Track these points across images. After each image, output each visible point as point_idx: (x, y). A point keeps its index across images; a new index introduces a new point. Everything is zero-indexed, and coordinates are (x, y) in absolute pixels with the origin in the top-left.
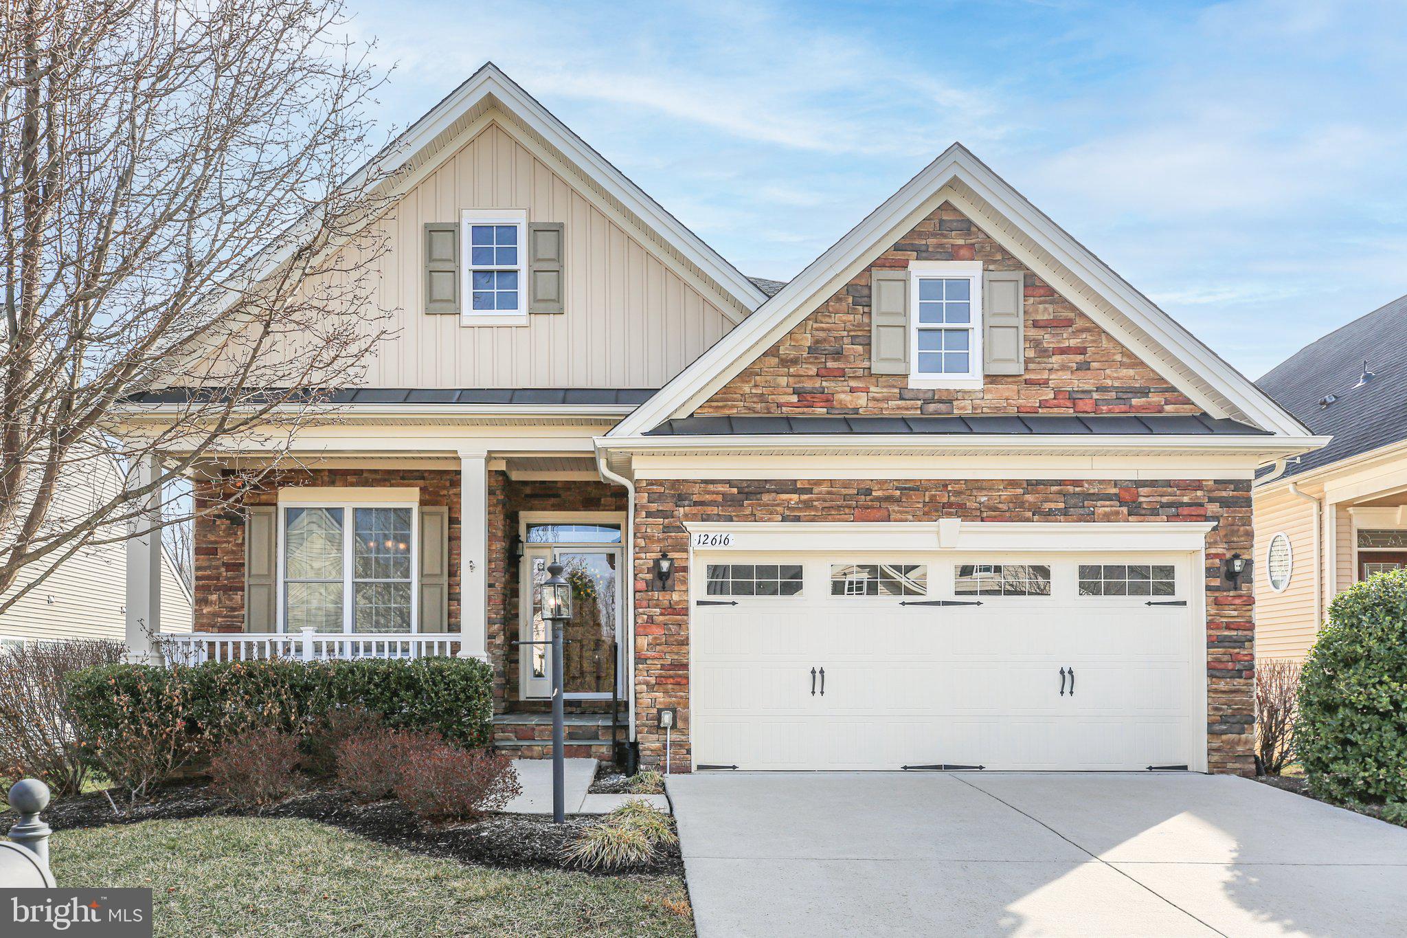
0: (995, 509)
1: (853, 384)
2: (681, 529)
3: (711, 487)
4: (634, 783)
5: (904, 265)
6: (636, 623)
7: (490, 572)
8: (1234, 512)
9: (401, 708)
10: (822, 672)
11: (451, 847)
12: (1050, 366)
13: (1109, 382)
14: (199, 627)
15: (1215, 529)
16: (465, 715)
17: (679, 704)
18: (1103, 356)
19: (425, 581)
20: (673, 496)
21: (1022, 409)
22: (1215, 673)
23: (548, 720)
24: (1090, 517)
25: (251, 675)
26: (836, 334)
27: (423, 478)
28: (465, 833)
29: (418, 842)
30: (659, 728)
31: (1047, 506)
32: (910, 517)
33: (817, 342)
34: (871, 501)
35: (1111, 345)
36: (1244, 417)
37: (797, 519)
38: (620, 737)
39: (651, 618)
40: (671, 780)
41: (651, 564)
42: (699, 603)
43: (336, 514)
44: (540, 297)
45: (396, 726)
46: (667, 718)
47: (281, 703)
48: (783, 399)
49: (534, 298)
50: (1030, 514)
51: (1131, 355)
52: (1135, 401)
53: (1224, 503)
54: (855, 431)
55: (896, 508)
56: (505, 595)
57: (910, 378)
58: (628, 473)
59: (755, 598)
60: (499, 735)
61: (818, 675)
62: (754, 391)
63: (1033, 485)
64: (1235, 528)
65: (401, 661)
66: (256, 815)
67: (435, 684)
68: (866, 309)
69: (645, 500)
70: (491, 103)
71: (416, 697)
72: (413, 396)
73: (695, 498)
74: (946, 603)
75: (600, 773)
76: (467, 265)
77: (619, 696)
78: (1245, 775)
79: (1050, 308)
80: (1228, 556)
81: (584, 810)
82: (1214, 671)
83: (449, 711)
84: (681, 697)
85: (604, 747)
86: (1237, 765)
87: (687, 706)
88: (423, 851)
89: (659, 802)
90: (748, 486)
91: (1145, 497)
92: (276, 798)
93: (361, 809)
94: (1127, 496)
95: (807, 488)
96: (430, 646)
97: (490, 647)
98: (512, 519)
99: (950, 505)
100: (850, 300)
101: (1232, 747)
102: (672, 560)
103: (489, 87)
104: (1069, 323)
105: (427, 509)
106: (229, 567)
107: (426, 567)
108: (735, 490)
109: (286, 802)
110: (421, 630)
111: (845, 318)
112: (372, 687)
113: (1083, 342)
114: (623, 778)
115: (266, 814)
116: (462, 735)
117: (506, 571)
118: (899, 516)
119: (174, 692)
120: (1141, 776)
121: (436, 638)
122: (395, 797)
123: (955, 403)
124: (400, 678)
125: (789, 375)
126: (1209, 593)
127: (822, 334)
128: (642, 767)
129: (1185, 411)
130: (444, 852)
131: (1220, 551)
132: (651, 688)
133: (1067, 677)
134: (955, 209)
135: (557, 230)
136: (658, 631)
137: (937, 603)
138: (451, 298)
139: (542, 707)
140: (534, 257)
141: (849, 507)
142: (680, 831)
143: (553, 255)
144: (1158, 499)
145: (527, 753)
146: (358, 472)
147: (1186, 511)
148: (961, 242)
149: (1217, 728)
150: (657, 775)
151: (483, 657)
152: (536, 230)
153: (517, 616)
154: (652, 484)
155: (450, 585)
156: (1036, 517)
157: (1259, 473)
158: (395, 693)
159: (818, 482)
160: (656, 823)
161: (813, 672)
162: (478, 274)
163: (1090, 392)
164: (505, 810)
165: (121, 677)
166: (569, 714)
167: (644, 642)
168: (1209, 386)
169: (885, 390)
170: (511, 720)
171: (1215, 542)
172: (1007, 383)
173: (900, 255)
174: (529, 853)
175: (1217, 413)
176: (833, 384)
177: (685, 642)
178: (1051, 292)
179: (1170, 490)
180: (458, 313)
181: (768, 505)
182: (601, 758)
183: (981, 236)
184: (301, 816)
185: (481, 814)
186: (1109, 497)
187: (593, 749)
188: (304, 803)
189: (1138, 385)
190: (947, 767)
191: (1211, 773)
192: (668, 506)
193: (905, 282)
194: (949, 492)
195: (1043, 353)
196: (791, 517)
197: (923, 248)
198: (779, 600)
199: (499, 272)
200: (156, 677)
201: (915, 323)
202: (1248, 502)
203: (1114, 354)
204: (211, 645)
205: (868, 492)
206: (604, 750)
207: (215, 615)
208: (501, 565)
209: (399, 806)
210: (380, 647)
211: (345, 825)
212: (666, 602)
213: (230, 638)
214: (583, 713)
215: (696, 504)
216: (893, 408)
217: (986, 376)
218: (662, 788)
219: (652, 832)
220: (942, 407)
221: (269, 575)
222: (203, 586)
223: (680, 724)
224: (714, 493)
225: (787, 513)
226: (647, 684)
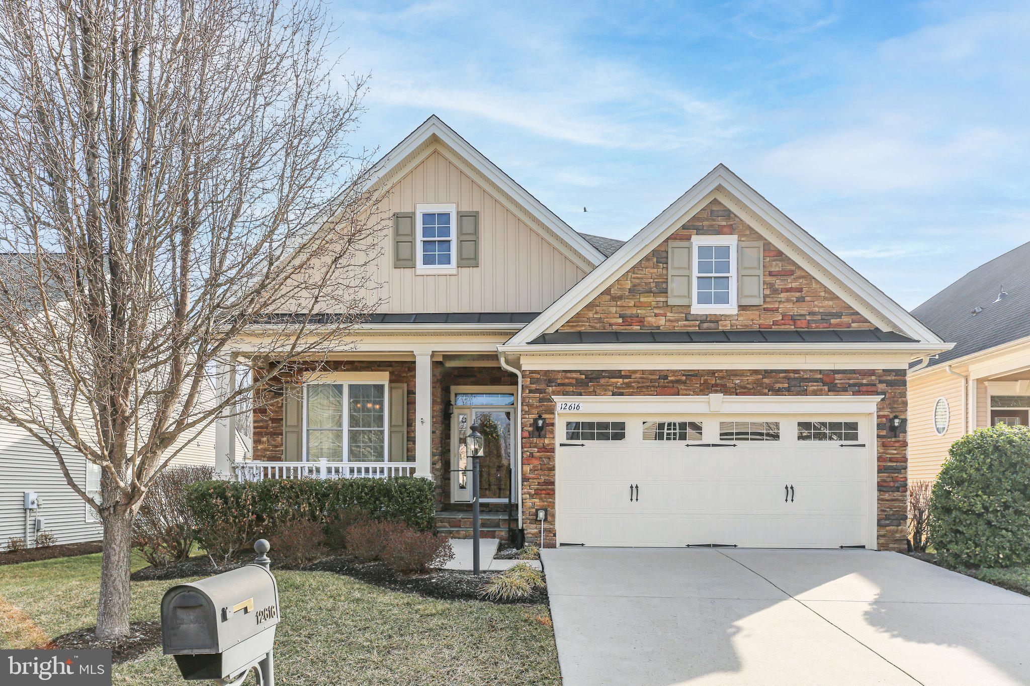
0: (745, 388)
1: (657, 311)
2: (551, 400)
3: (569, 375)
4: (521, 553)
5: (688, 238)
6: (522, 457)
7: (433, 424)
8: (896, 389)
9: (381, 507)
10: (637, 487)
11: (414, 587)
12: (780, 299)
13: (817, 309)
14: (256, 457)
15: (883, 400)
16: (419, 512)
17: (549, 506)
18: (813, 293)
19: (393, 429)
20: (545, 380)
21: (762, 326)
22: (882, 488)
23: (470, 516)
24: (805, 393)
25: (292, 487)
26: (646, 281)
27: (391, 366)
28: (423, 580)
29: (395, 585)
30: (536, 521)
31: (777, 386)
32: (692, 393)
33: (634, 286)
34: (667, 383)
35: (818, 286)
36: (901, 331)
37: (622, 394)
38: (513, 526)
39: (532, 454)
40: (543, 552)
41: (532, 421)
42: (561, 445)
43: (339, 388)
44: (464, 257)
45: (378, 518)
46: (541, 515)
47: (310, 504)
48: (613, 321)
49: (460, 257)
50: (767, 391)
51: (831, 293)
52: (833, 321)
53: (889, 384)
54: (657, 340)
55: (683, 387)
56: (442, 438)
57: (692, 307)
58: (518, 367)
59: (596, 443)
60: (439, 524)
61: (634, 490)
62: (595, 316)
63: (767, 373)
64: (896, 399)
65: (380, 479)
66: (298, 569)
67: (401, 493)
68: (665, 265)
69: (528, 383)
70: (434, 139)
71: (390, 501)
72: (387, 318)
73: (559, 381)
74: (714, 445)
75: (500, 548)
76: (419, 237)
77: (513, 501)
78: (900, 551)
79: (780, 264)
80: (891, 416)
81: (491, 569)
82: (882, 487)
83: (410, 509)
84: (550, 502)
85: (503, 532)
86: (896, 546)
87: (553, 508)
88: (398, 590)
89: (536, 564)
90: (592, 374)
91: (839, 380)
92: (310, 560)
93: (361, 566)
94: (827, 380)
95: (628, 375)
96: (397, 470)
97: (433, 470)
98: (446, 391)
99: (716, 385)
100: (655, 260)
101: (893, 534)
102: (545, 419)
103: (434, 130)
104: (792, 273)
105: (394, 385)
106: (274, 420)
107: (393, 421)
108: (583, 377)
109: (316, 562)
110: (390, 460)
111: (652, 271)
112: (363, 494)
113: (800, 285)
114: (514, 550)
115: (304, 569)
116: (417, 524)
117: (443, 423)
118: (685, 392)
119: (247, 497)
120: (835, 551)
121: (400, 465)
122: (379, 560)
123: (720, 323)
124: (380, 489)
125: (617, 306)
126: (879, 439)
127: (638, 281)
128: (526, 544)
129: (864, 327)
130: (411, 590)
131: (886, 413)
132: (531, 496)
133: (790, 491)
134: (720, 203)
135: (475, 216)
136: (536, 462)
137: (708, 445)
138: (410, 258)
139: (466, 507)
140: (460, 232)
141: (654, 387)
142: (547, 581)
143: (471, 231)
144: (847, 381)
145: (457, 535)
146: (352, 363)
147: (864, 389)
148: (724, 223)
149: (883, 522)
150: (535, 549)
151: (429, 477)
152: (461, 216)
153: (449, 450)
154: (532, 373)
155: (408, 432)
156: (770, 393)
157: (912, 365)
158: (377, 499)
159: (635, 372)
160: (533, 576)
161: (632, 487)
162: (427, 243)
163: (804, 315)
164: (445, 567)
165: (215, 488)
166: (482, 511)
167: (527, 468)
168: (879, 312)
169: (676, 315)
170: (445, 515)
171: (883, 408)
172: (752, 310)
173: (685, 232)
174: (460, 591)
175: (885, 329)
176: (644, 312)
177: (552, 469)
178: (780, 254)
179: (854, 375)
180: (414, 267)
181: (604, 385)
182: (501, 539)
183: (738, 219)
184: (326, 570)
185: (432, 570)
186: (816, 380)
187: (497, 533)
188: (326, 563)
189: (834, 311)
190: (715, 546)
191: (879, 550)
192: (542, 386)
193: (689, 249)
194: (716, 377)
195: (775, 291)
196: (618, 393)
197: (700, 228)
198: (611, 443)
199: (439, 241)
200: (235, 488)
201: (695, 273)
202: (904, 383)
203: (820, 292)
204: (266, 469)
205: (666, 377)
206: (503, 534)
207: (265, 450)
208: (439, 419)
209: (384, 565)
210: (367, 470)
211: (352, 575)
212: (541, 445)
213: (277, 464)
214: (490, 511)
215: (559, 385)
216: (681, 326)
217: (739, 306)
218: (538, 557)
219: (531, 581)
220: (712, 325)
221: (297, 426)
222: (258, 432)
223: (549, 519)
224: (570, 378)
225: (616, 390)
226: (529, 494)
